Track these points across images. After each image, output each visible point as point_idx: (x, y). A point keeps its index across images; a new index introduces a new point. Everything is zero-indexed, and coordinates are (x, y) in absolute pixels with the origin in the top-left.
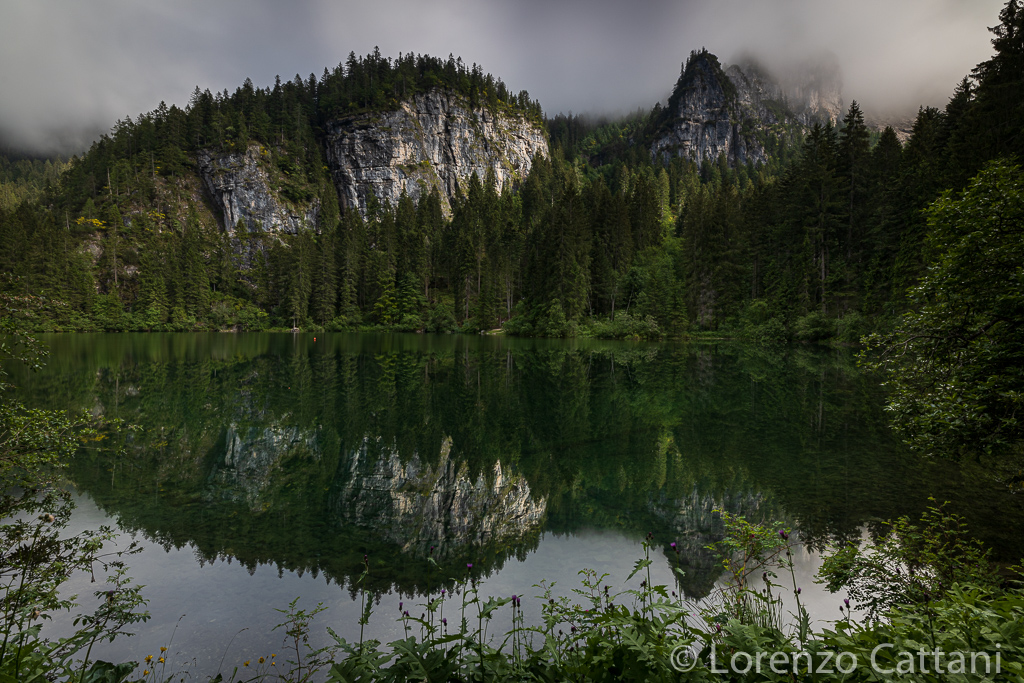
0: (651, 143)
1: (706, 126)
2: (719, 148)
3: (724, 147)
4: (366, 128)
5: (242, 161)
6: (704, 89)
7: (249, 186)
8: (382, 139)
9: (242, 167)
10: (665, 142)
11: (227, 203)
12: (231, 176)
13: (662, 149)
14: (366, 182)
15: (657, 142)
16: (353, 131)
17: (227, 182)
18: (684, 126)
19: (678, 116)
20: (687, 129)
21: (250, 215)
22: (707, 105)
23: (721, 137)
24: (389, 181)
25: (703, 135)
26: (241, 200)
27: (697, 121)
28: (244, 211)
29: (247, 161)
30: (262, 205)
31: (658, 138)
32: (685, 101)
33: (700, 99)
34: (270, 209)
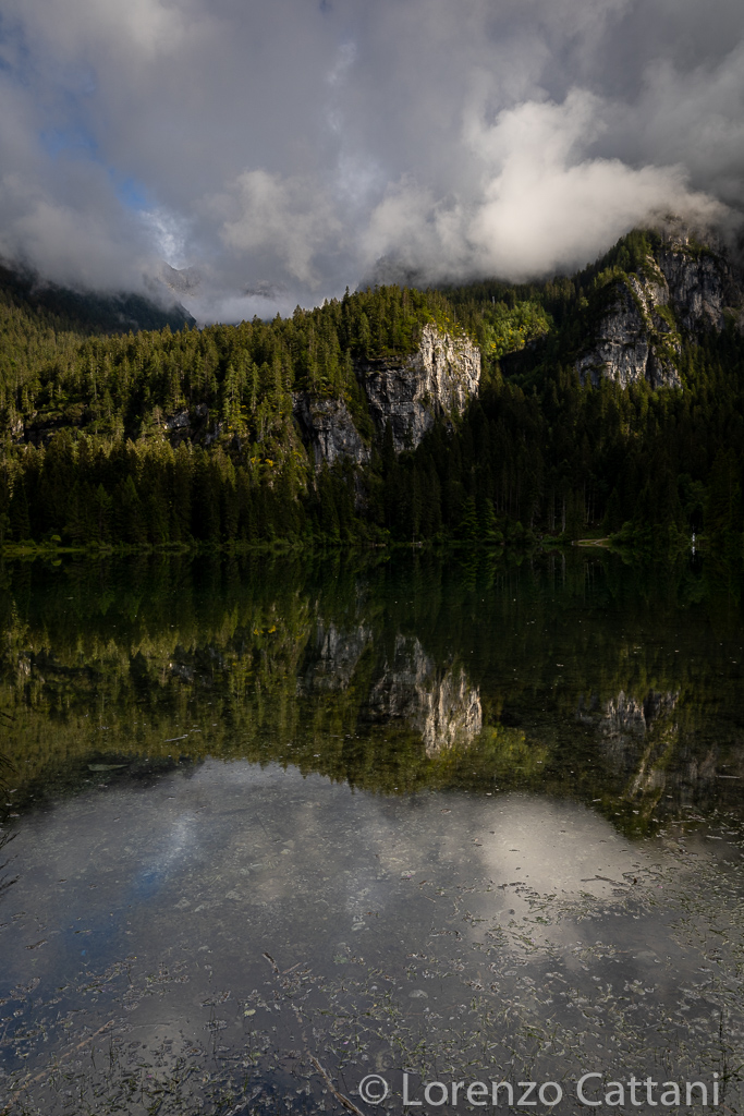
0: (574, 361)
1: (626, 348)
2: (637, 369)
3: (640, 369)
4: (396, 369)
5: (336, 406)
6: (624, 312)
7: (342, 427)
8: (409, 378)
9: (337, 409)
10: (589, 360)
11: (322, 441)
12: (328, 418)
13: (585, 368)
14: (394, 416)
15: (580, 360)
16: (385, 370)
17: (325, 424)
18: (606, 347)
19: (601, 336)
20: (609, 350)
21: (344, 450)
22: (626, 328)
23: (640, 359)
24: (412, 414)
25: (623, 356)
26: (338, 438)
27: (617, 342)
28: (338, 448)
29: (339, 405)
30: (352, 442)
31: (581, 357)
32: (607, 323)
33: (620, 322)
34: (357, 447)
